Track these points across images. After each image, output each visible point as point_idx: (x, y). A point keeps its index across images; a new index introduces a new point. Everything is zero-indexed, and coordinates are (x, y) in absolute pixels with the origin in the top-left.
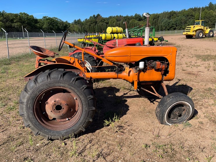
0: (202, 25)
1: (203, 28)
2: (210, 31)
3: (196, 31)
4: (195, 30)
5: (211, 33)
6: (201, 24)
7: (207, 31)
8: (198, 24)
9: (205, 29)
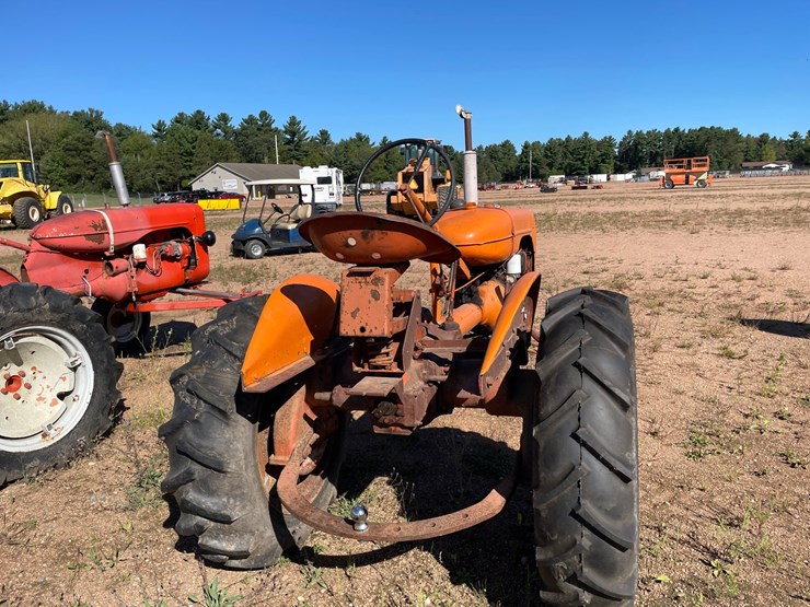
0: (26, 178)
1: (34, 190)
2: (62, 200)
3: (12, 200)
4: (7, 195)
5: (66, 208)
6: (20, 173)
7: (52, 200)
8: (10, 172)
9: (42, 194)
